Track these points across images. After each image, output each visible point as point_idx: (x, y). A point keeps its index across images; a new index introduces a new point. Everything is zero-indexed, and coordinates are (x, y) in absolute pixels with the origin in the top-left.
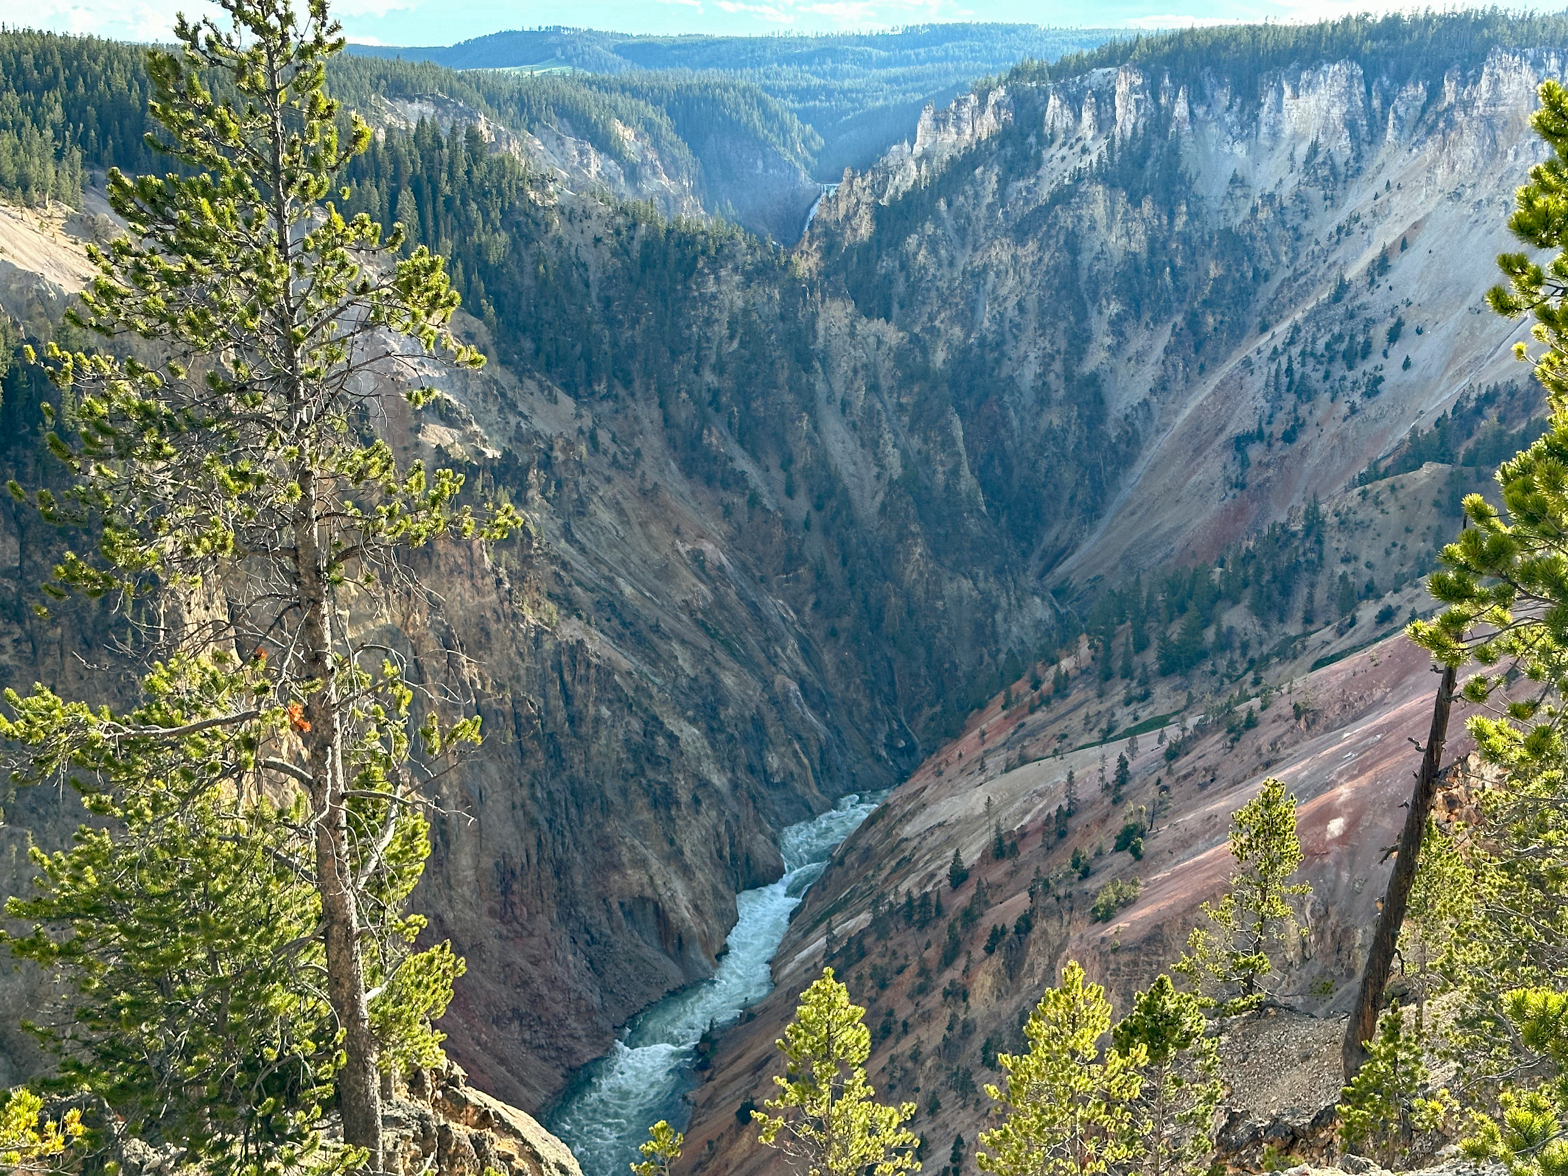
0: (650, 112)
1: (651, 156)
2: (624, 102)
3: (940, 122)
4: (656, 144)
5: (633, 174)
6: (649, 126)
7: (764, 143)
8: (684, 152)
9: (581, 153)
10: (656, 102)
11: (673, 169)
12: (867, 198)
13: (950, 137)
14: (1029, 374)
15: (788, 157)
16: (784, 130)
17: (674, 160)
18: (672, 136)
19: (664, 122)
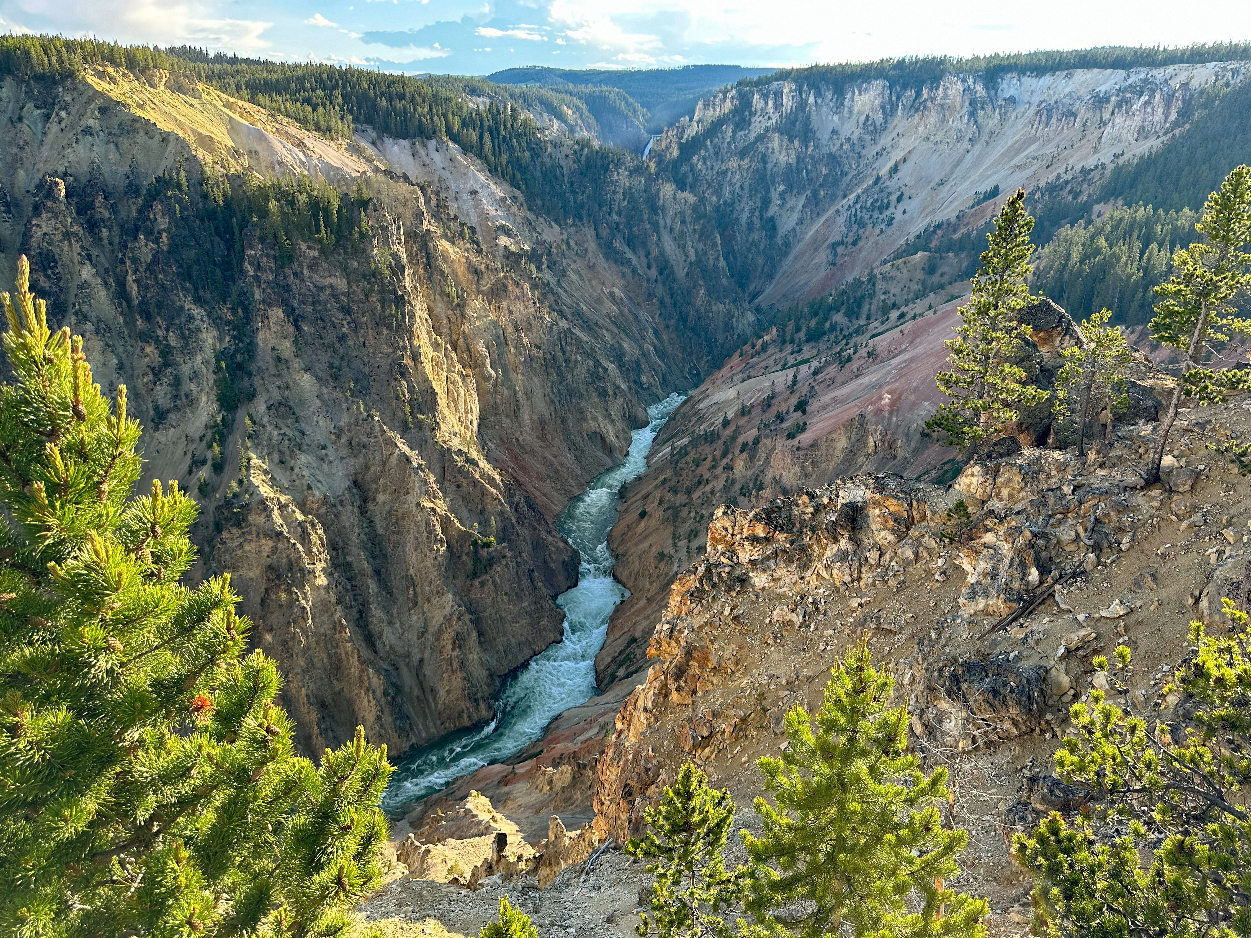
0: (578, 102)
1: (579, 122)
2: (567, 98)
3: (706, 105)
4: (581, 117)
5: (572, 129)
6: (578, 109)
7: (626, 117)
8: (592, 120)
9: (550, 120)
10: (580, 98)
11: (589, 128)
12: (674, 139)
13: (710, 112)
14: (744, 218)
15: (637, 123)
16: (635, 111)
17: (589, 124)
18: (587, 113)
19: (584, 107)
